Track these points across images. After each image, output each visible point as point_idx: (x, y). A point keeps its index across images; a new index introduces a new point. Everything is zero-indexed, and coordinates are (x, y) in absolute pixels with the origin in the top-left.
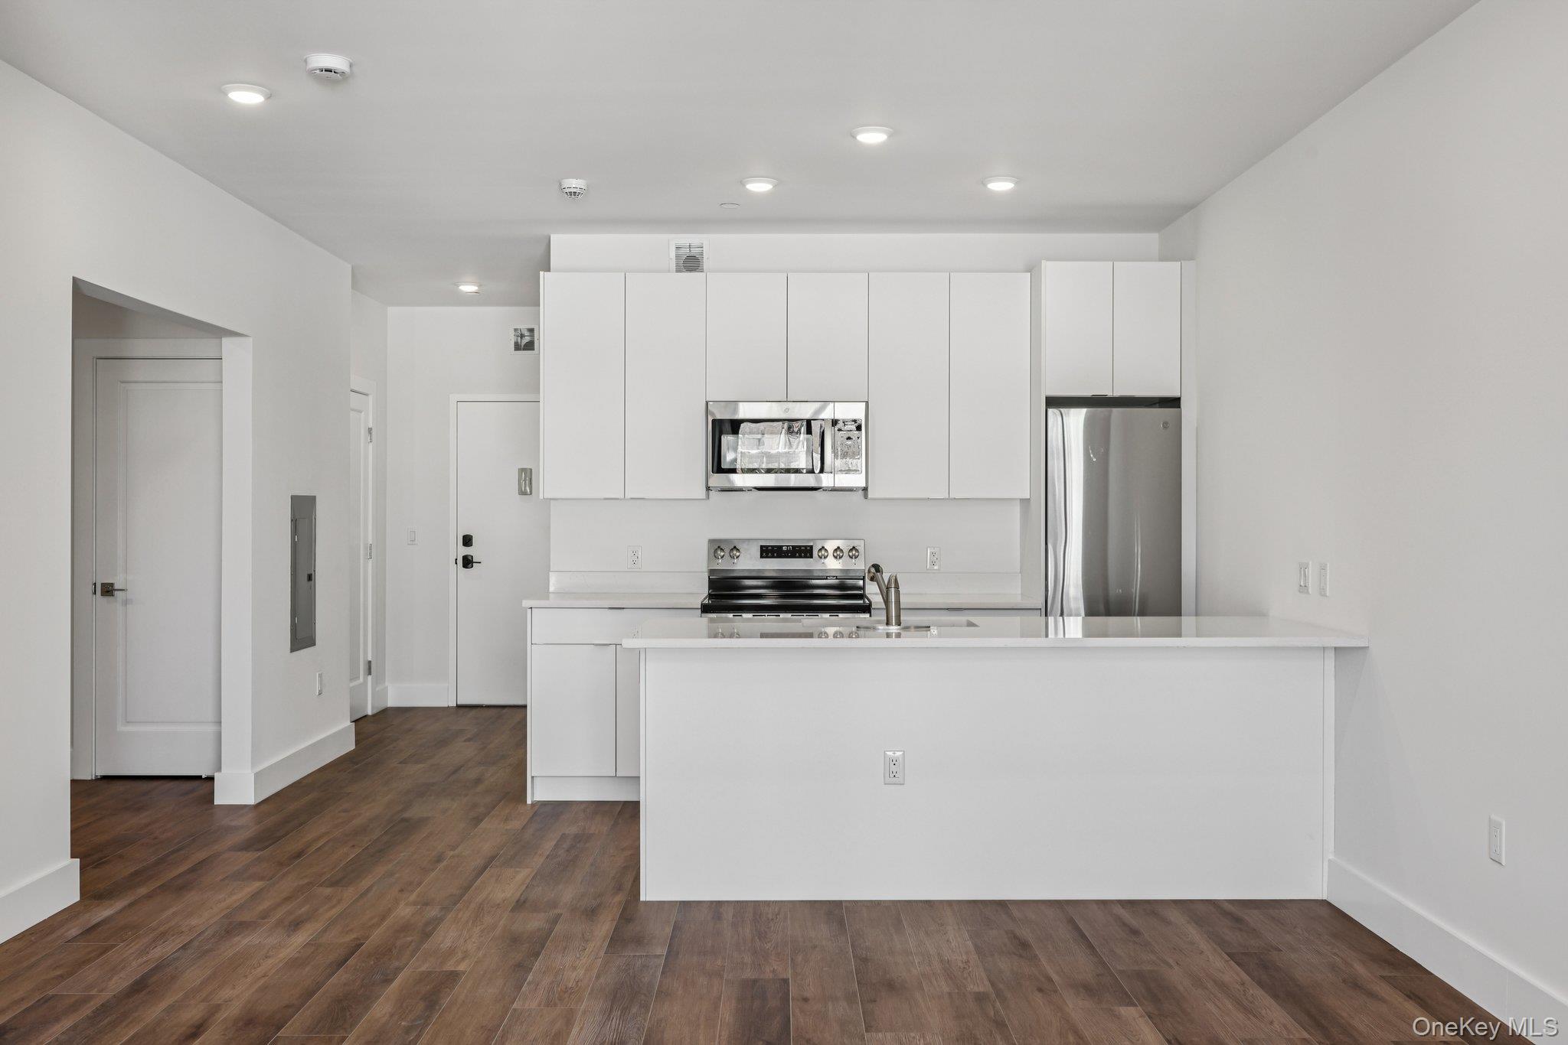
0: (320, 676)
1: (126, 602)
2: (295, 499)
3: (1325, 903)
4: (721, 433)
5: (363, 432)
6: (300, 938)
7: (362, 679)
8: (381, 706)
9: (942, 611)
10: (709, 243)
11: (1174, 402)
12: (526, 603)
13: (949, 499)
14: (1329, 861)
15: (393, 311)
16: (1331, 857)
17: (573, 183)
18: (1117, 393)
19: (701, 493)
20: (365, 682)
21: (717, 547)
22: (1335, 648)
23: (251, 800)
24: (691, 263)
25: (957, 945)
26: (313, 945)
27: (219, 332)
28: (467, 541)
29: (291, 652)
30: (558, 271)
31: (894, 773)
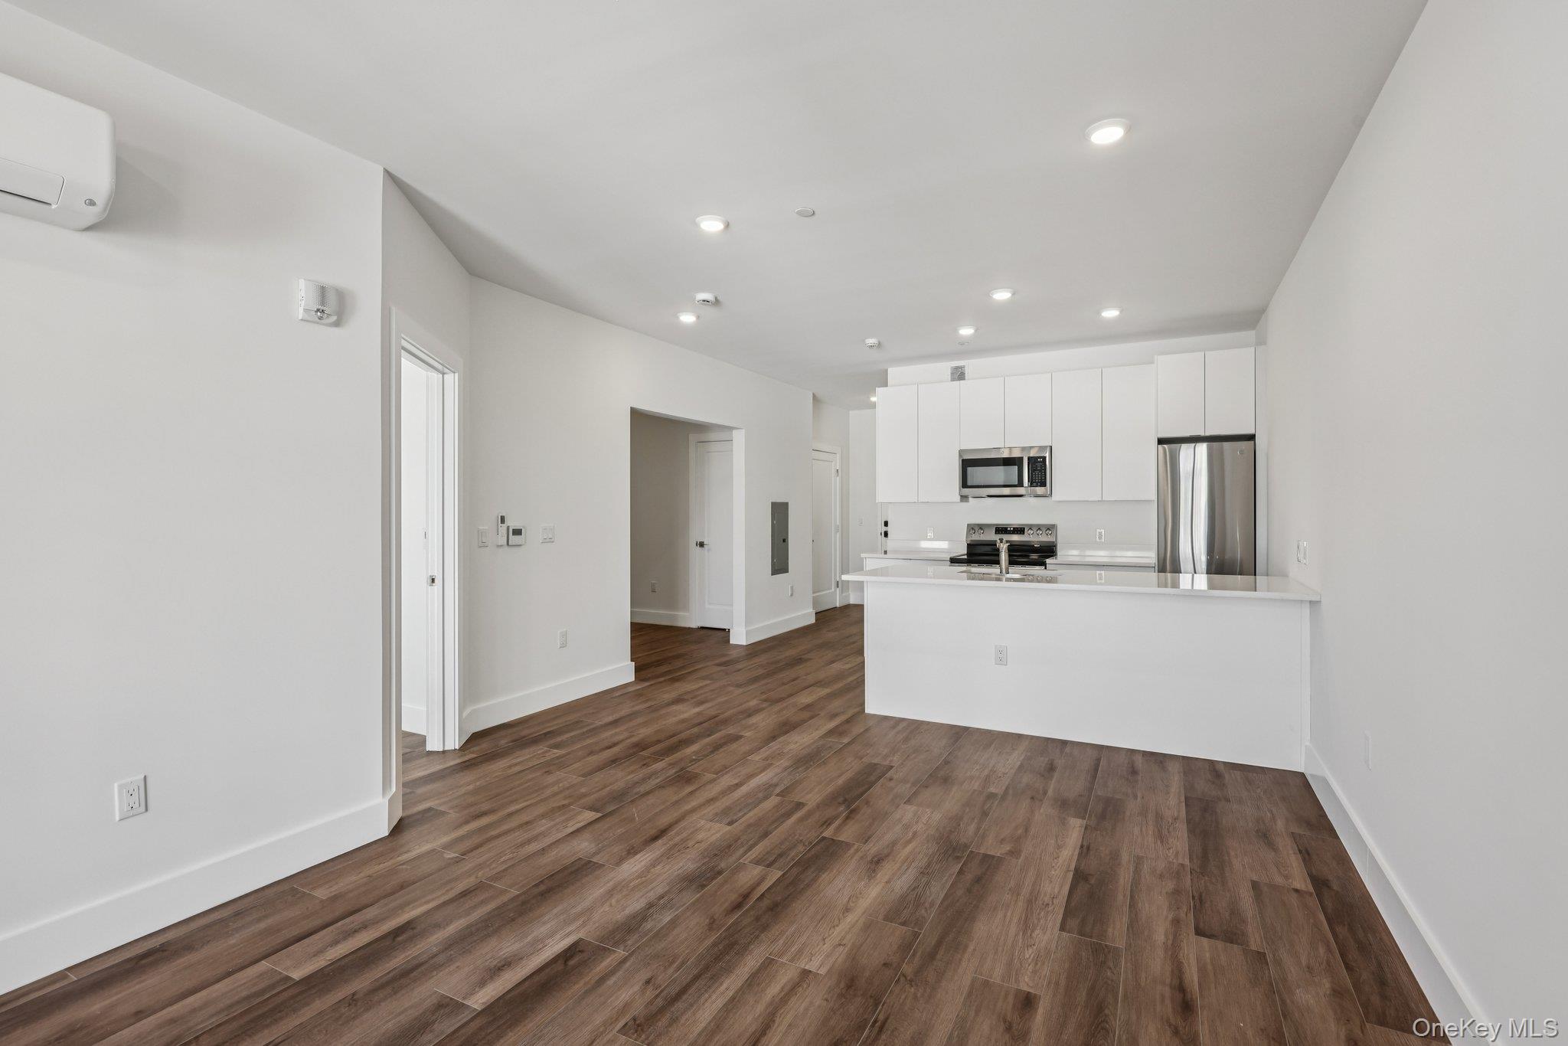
0: (792, 587)
1: (709, 550)
2: (774, 505)
3: (1302, 775)
4: (966, 467)
5: (833, 471)
6: (697, 710)
7: (833, 590)
8: (845, 603)
9: (1083, 567)
10: (970, 365)
11: (1251, 438)
12: (863, 555)
13: (1102, 501)
14: (1306, 746)
15: (853, 414)
16: (1308, 744)
17: (871, 341)
18: (1208, 434)
19: (958, 498)
20: (835, 591)
21: (972, 528)
22: (1310, 602)
23: (745, 644)
24: (959, 375)
25: (1009, 763)
26: (699, 714)
27: (730, 429)
28: (886, 524)
29: (772, 575)
30: (892, 386)
31: (1001, 658)
